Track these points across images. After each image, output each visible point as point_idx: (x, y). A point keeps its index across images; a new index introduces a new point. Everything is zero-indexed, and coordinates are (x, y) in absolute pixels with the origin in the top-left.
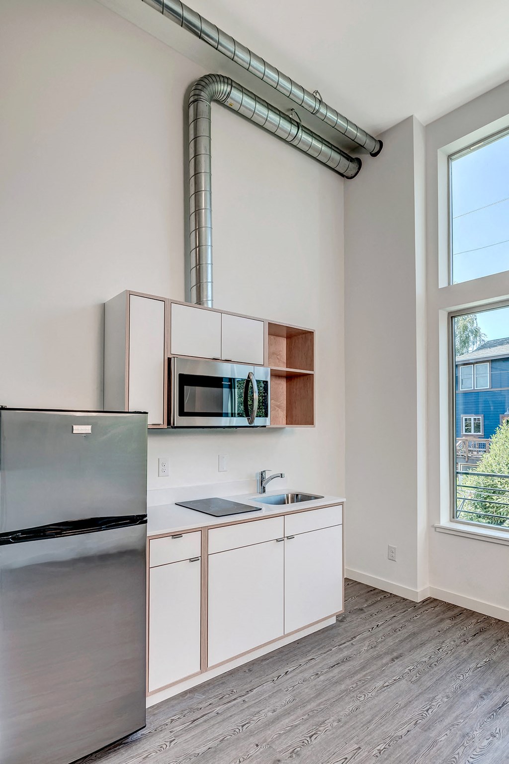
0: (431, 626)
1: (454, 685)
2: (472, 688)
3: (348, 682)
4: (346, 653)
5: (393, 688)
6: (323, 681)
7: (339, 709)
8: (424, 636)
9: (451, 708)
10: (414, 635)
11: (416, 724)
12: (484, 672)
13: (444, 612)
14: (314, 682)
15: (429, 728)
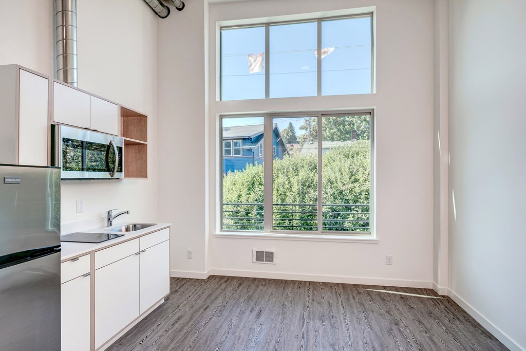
0: (217, 289)
1: (238, 311)
2: (246, 310)
3: (186, 328)
4: (178, 315)
5: (211, 322)
6: (172, 333)
7: (188, 342)
8: (216, 293)
9: (240, 320)
10: (210, 295)
11: (228, 333)
12: (248, 302)
13: (220, 280)
14: (167, 335)
15: (235, 332)
